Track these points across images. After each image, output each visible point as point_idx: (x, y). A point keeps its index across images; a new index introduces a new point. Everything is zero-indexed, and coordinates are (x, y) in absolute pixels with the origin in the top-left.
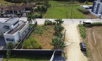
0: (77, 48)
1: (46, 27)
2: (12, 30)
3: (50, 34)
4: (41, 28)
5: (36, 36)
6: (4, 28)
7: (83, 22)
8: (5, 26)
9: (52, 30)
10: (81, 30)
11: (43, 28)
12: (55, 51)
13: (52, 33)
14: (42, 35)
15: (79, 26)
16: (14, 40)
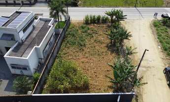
0: (159, 81)
1: (89, 29)
2: (21, 42)
3: (99, 46)
4: (80, 32)
5: (72, 53)
6: (4, 39)
7: (162, 16)
8: (4, 35)
9: (103, 36)
10: (160, 36)
11: (84, 30)
12: (119, 97)
13: (104, 45)
14: (84, 48)
15: (155, 25)
16: (27, 68)
